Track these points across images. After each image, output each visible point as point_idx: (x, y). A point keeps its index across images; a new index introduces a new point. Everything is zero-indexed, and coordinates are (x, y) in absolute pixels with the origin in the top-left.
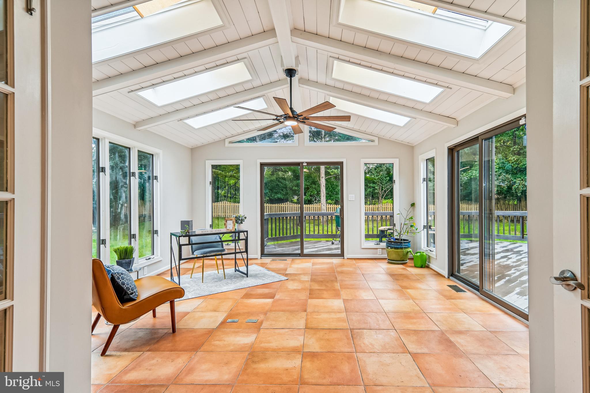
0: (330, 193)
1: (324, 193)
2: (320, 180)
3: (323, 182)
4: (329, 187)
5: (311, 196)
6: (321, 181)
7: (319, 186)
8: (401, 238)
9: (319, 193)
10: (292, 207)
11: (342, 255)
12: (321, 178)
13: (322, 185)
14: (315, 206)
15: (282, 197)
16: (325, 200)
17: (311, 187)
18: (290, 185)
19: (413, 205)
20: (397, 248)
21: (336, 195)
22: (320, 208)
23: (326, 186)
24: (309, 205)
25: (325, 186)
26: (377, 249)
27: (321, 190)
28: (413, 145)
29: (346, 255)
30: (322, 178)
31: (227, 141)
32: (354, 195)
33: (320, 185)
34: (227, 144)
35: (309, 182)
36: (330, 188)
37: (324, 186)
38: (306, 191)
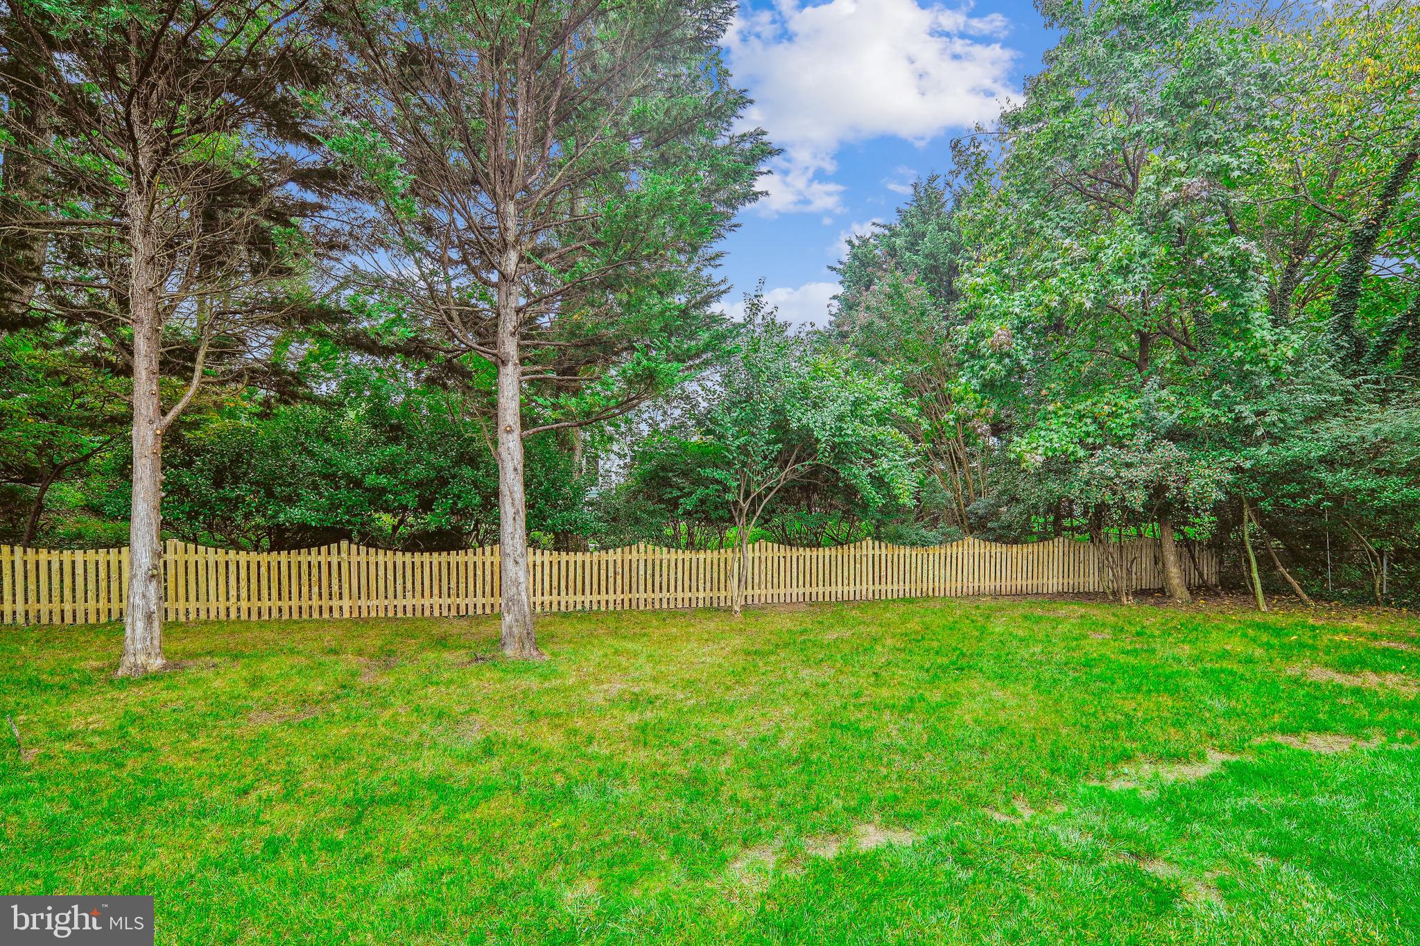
0: (541, 503)
1: (517, 502)
2: (495, 442)
3: (511, 451)
4: (534, 476)
5: (454, 511)
6: (502, 450)
7: (494, 472)
9: (490, 503)
10: (363, 566)
12: (502, 436)
13: (509, 466)
14: (476, 559)
15: (313, 519)
16: (521, 532)
17: (454, 477)
18: (353, 463)
21: (566, 509)
22: (496, 569)
23: (525, 472)
24: (444, 554)
25: (520, 468)
27: (504, 489)
30: (508, 432)
33: (496, 466)
35: (445, 453)
36: (541, 484)
37: (515, 470)
38: (435, 492)
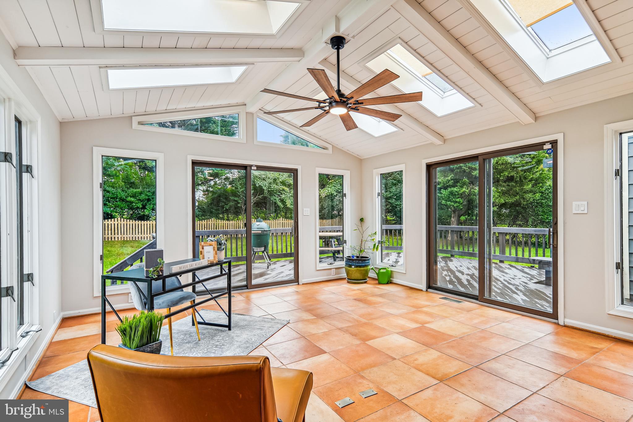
8: (361, 256)
10: (125, 225)
11: (296, 280)
19: (362, 220)
20: (360, 267)
26: (331, 269)
28: (362, 158)
29: (302, 280)
31: (135, 120)
32: (309, 209)
34: (135, 125)
